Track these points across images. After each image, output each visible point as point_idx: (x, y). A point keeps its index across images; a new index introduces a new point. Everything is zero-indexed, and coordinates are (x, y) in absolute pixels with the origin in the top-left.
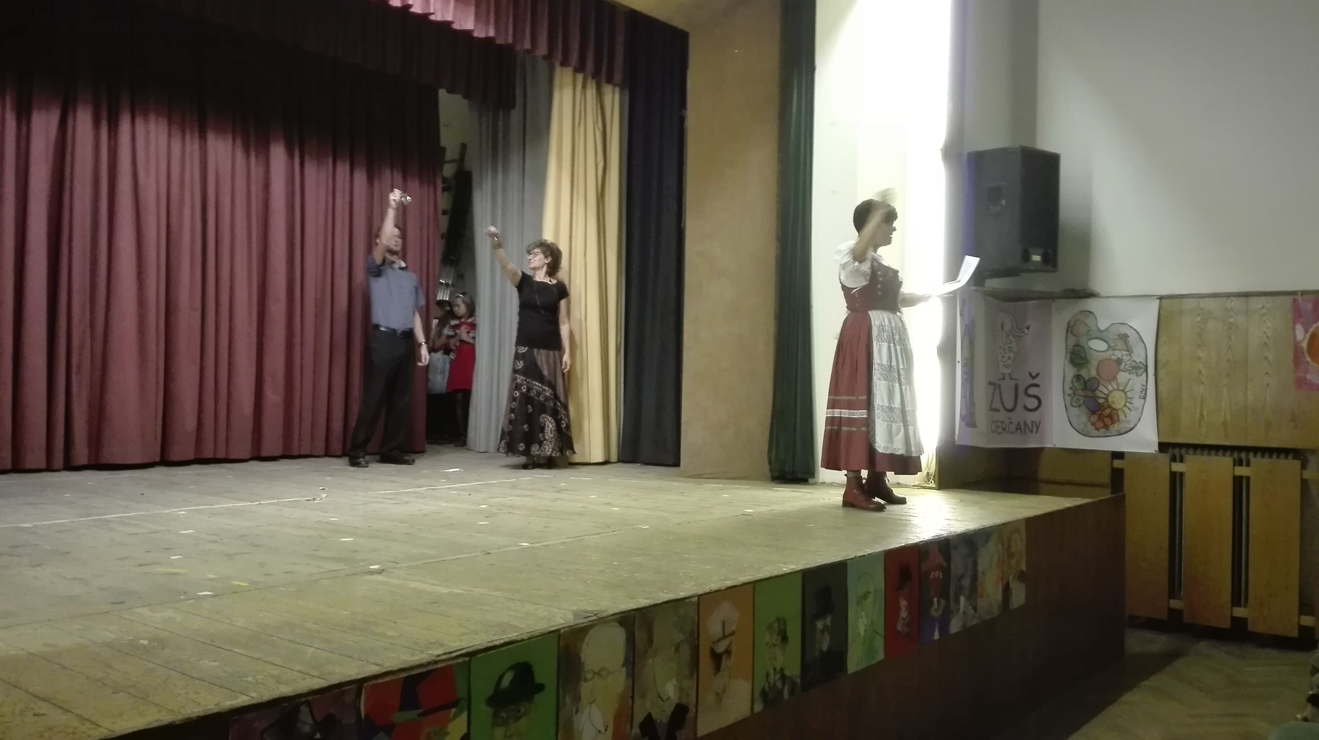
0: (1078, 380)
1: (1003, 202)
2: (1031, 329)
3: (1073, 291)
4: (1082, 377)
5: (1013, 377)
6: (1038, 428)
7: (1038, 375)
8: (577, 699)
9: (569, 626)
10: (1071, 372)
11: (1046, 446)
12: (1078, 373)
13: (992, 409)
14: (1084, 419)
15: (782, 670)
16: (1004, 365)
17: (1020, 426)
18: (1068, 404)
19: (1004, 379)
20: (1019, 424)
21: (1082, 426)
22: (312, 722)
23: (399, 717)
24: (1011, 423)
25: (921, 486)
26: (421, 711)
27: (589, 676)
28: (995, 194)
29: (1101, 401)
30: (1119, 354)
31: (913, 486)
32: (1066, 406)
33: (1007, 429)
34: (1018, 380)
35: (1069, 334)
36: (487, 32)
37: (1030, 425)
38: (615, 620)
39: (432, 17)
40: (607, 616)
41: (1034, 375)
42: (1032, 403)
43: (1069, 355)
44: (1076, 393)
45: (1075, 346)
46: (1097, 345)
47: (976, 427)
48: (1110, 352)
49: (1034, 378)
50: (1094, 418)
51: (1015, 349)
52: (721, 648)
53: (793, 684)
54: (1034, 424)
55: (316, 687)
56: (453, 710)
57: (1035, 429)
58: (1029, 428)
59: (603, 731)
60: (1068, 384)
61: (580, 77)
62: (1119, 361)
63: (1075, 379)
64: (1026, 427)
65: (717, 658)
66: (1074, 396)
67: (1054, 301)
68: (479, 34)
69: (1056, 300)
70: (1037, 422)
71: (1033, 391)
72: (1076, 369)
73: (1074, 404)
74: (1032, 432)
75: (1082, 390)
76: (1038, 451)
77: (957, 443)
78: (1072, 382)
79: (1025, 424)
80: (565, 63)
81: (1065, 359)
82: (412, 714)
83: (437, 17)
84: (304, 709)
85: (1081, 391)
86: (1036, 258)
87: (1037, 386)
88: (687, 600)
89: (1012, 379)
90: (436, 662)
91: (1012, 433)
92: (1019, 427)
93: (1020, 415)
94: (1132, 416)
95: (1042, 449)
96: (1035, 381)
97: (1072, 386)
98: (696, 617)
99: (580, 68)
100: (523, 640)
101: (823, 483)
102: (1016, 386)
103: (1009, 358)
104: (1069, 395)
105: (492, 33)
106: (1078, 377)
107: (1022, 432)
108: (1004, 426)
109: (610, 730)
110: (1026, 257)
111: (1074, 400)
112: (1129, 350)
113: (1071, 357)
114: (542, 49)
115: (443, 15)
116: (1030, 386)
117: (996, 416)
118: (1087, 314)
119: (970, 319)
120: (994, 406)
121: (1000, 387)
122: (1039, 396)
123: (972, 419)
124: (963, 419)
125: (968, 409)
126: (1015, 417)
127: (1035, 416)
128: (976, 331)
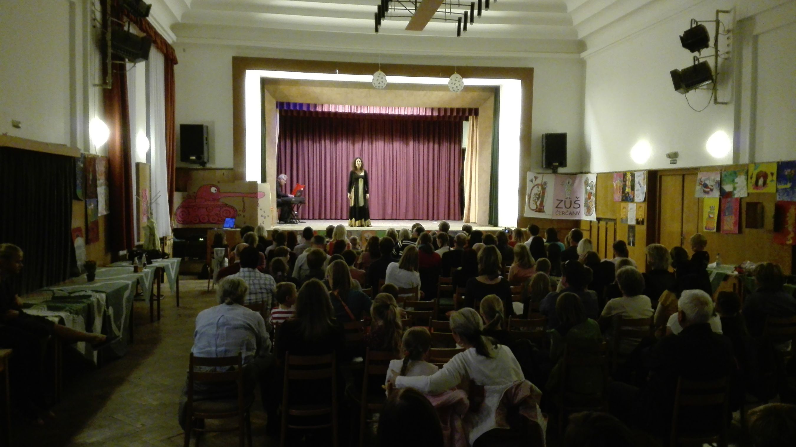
5: (570, 198)
6: (579, 214)
11: (581, 219)
13: (557, 207)
14: (586, 211)
16: (568, 194)
19: (567, 199)
20: (571, 212)
21: (586, 213)
24: (567, 212)
29: (588, 205)
30: (592, 191)
32: (584, 206)
33: (565, 214)
34: (572, 199)
35: (585, 184)
37: (575, 213)
42: (578, 206)
46: (589, 188)
47: (544, 212)
48: (590, 190)
49: (578, 198)
50: (588, 210)
51: (571, 189)
54: (577, 212)
60: (585, 200)
62: (591, 193)
69: (584, 174)
70: (579, 212)
79: (573, 212)
85: (586, 202)
86: (556, 164)
87: (579, 201)
91: (568, 215)
93: (571, 210)
94: (593, 211)
96: (578, 199)
102: (571, 201)
104: (584, 203)
107: (572, 215)
108: (563, 212)
113: (585, 192)
116: (576, 201)
117: (559, 210)
118: (587, 178)
119: (543, 182)
120: (558, 207)
121: (565, 202)
122: (579, 203)
123: (540, 210)
124: (533, 210)
125: (537, 208)
126: (570, 210)
127: (578, 210)
128: (548, 185)
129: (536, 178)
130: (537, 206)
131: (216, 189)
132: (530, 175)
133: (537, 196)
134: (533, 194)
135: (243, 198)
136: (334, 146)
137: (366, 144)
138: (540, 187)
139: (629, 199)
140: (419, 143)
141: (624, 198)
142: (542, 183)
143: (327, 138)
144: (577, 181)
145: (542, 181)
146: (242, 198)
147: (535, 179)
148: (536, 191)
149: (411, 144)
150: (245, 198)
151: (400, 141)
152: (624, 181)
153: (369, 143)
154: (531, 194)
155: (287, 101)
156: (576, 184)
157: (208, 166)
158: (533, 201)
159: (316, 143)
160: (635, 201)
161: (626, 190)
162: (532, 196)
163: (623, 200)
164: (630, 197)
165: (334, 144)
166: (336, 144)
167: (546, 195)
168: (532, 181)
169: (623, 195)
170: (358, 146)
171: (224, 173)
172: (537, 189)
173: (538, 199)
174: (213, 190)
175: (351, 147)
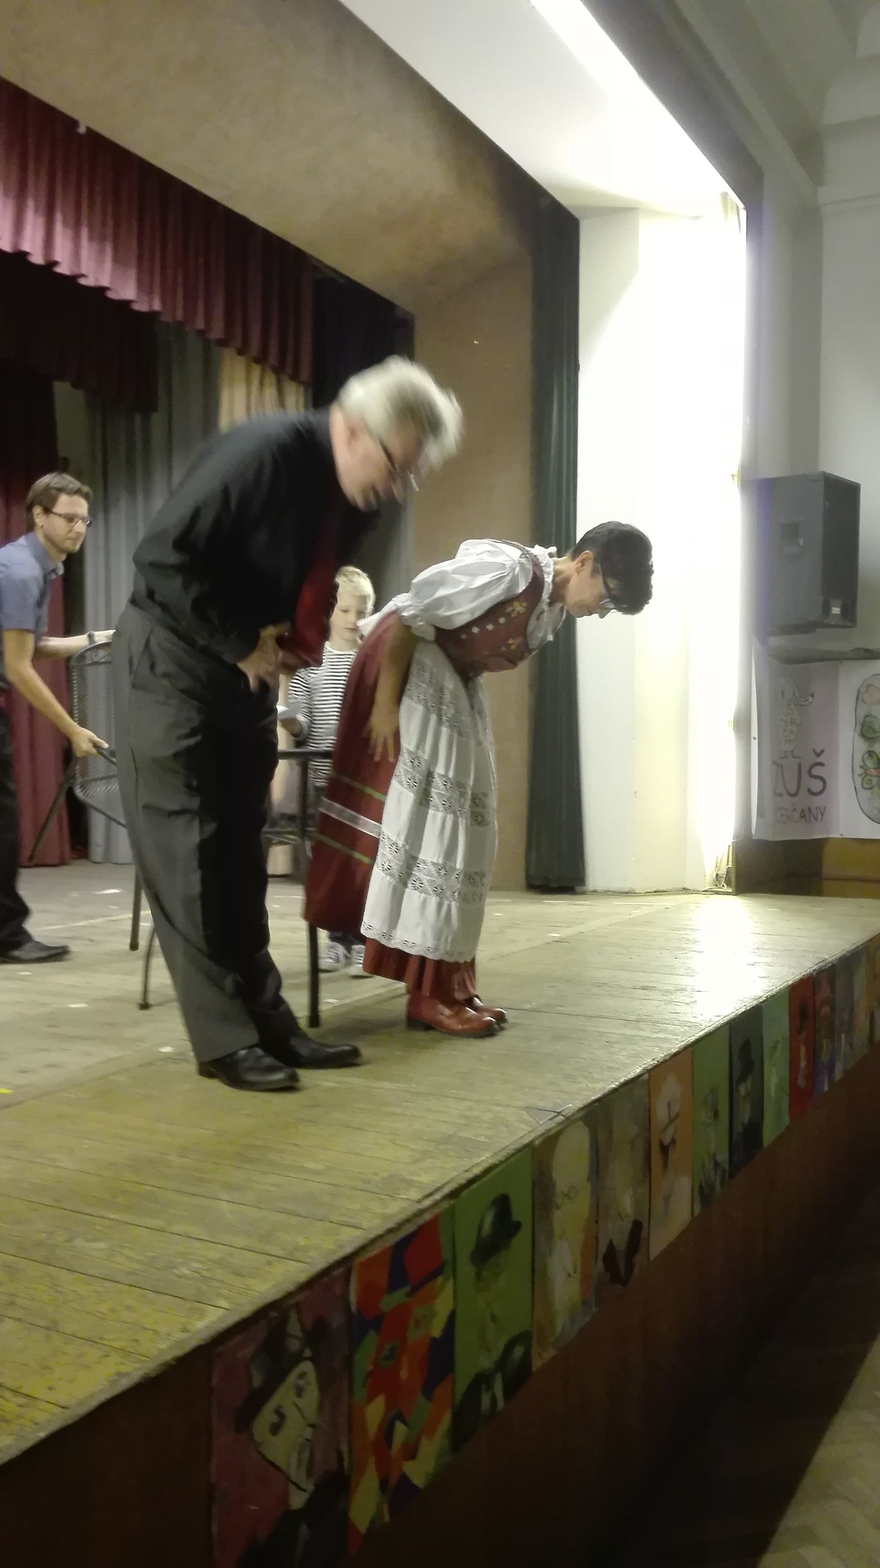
0: (870, 757)
1: (801, 541)
2: (815, 695)
3: (867, 651)
4: (876, 754)
5: (797, 754)
6: (822, 815)
7: (823, 751)
8: (550, 1235)
9: (541, 1135)
10: (862, 746)
11: (831, 836)
12: (871, 750)
13: (775, 794)
14: (877, 803)
15: (714, 1156)
16: (786, 740)
17: (805, 814)
18: (859, 787)
19: (786, 757)
21: (876, 812)
22: (300, 1334)
23: (389, 1302)
24: (795, 809)
25: (712, 891)
26: (408, 1289)
27: (559, 1201)
28: (791, 532)
31: (704, 891)
32: (855, 787)
33: (791, 818)
34: (799, 758)
35: (860, 702)
36: (151, 305)
37: (814, 812)
38: (581, 1119)
39: (83, 281)
40: (573, 1114)
42: (817, 786)
43: (859, 727)
44: (868, 772)
45: (866, 716)
49: (818, 755)
51: (798, 721)
52: (667, 1140)
53: (724, 1170)
54: (819, 810)
55: (303, 1278)
56: (440, 1280)
57: (820, 816)
58: (814, 816)
59: (572, 1274)
60: (858, 762)
61: (256, 370)
63: (867, 755)
64: (811, 816)
65: (665, 1150)
66: (865, 777)
67: (842, 663)
68: (141, 307)
69: (844, 662)
70: (822, 808)
71: (816, 771)
72: (866, 743)
73: (866, 786)
75: (875, 769)
76: (821, 843)
77: (754, 838)
78: (863, 760)
79: (810, 809)
80: (241, 352)
81: (855, 731)
82: (399, 1297)
83: (88, 282)
84: (293, 1317)
85: (873, 770)
86: (836, 610)
87: (821, 764)
88: (640, 1079)
89: (794, 757)
90: (420, 1213)
91: (796, 822)
92: (803, 815)
93: (804, 801)
95: (827, 840)
96: (820, 760)
97: (862, 764)
98: (647, 1101)
99: (261, 360)
100: (501, 1163)
101: (595, 892)
102: (800, 765)
103: (792, 732)
104: (860, 775)
105: (157, 306)
106: (871, 753)
107: (806, 821)
108: (788, 814)
109: (579, 1270)
110: (826, 610)
111: (866, 779)
113: (861, 731)
114: (217, 332)
115: (96, 279)
116: (815, 765)
121: (782, 767)
122: (824, 776)
126: (799, 803)
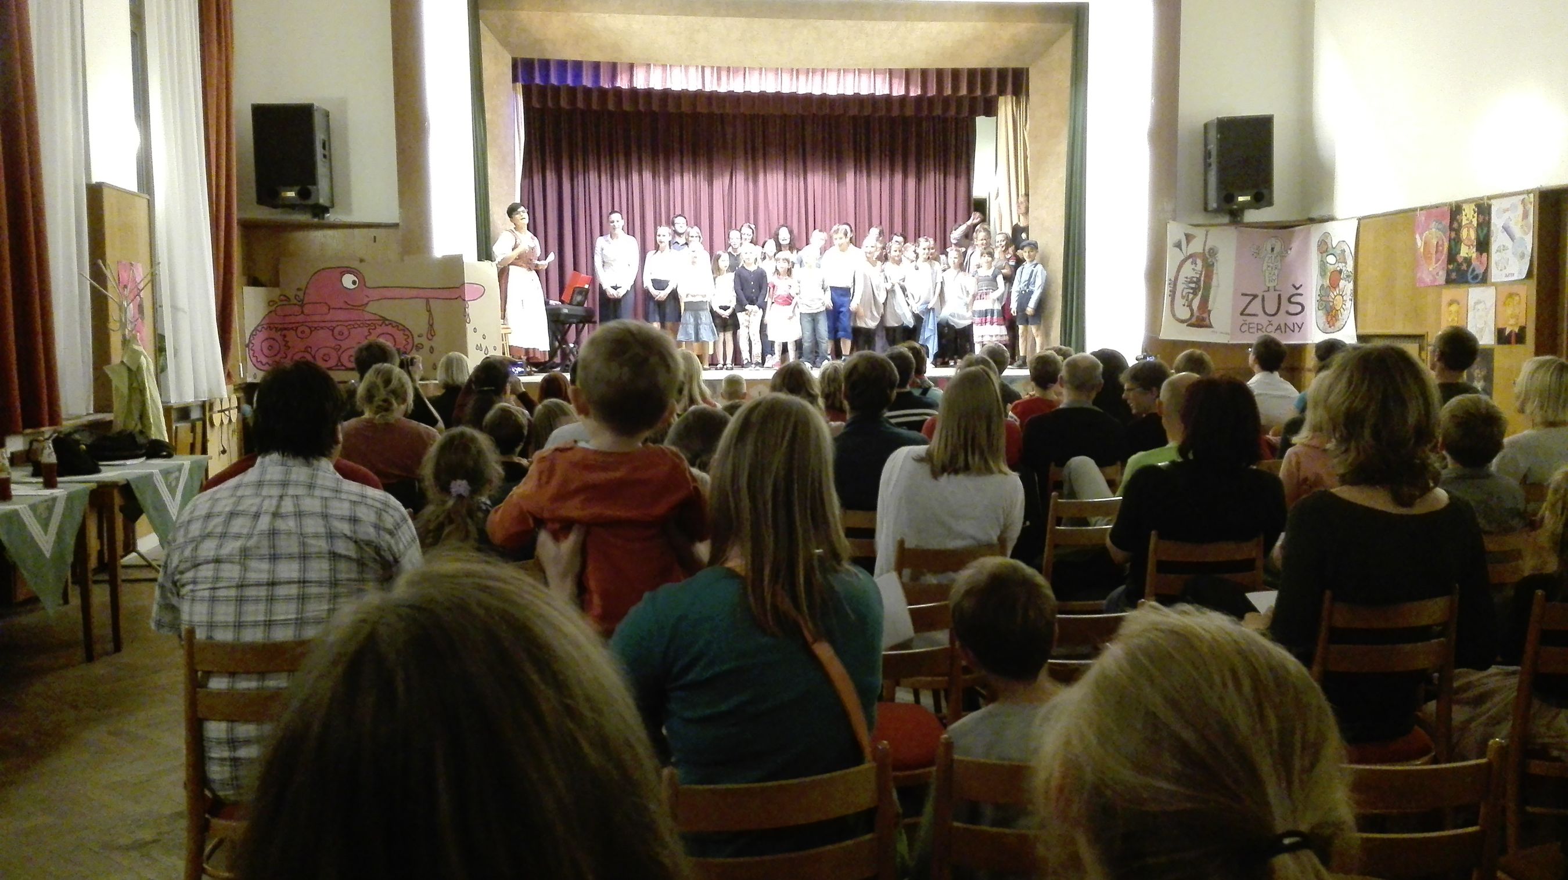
2: (1293, 250)
5: (1277, 288)
6: (1300, 328)
7: (1301, 286)
10: (1319, 280)
12: (1322, 283)
13: (1242, 314)
14: (1324, 319)
16: (1270, 280)
18: (1317, 308)
19: (1268, 291)
20: (1279, 325)
21: (1322, 323)
24: (1270, 325)
29: (1331, 304)
30: (1341, 265)
33: (1264, 330)
34: (1281, 291)
35: (1319, 251)
41: (1297, 286)
43: (1319, 269)
44: (1321, 299)
45: (1321, 261)
46: (1331, 259)
47: (1210, 326)
48: (1336, 265)
49: (1297, 289)
50: (1330, 317)
51: (1279, 267)
54: (1296, 325)
58: (1292, 328)
60: (1318, 292)
62: (1341, 271)
63: (1321, 287)
64: (1287, 328)
66: (1320, 302)
70: (1300, 324)
71: (1295, 299)
72: (1322, 280)
73: (1320, 308)
74: (1293, 331)
76: (1300, 347)
77: (1160, 338)
79: (1286, 325)
81: (1317, 272)
85: (1323, 297)
87: (1301, 295)
89: (1274, 290)
92: (1279, 328)
94: (1345, 316)
96: (1299, 291)
102: (1279, 296)
103: (1274, 274)
104: (1317, 301)
106: (1322, 285)
108: (1260, 327)
110: (1229, 199)
111: (1320, 304)
112: (1346, 263)
113: (1319, 271)
116: (1293, 295)
117: (1250, 319)
118: (1327, 234)
119: (1207, 248)
120: (1247, 312)
121: (1263, 297)
122: (1301, 301)
123: (1201, 322)
124: (1182, 321)
125: (1192, 315)
126: (1276, 321)
127: (1297, 319)
128: (1219, 256)
129: (1189, 237)
130: (1192, 310)
131: (356, 279)
132: (1175, 231)
133: (1193, 285)
134: (1181, 279)
135: (428, 303)
136: (662, 186)
137: (740, 178)
138: (1199, 262)
139: (1470, 277)
140: (869, 175)
141: (1454, 275)
142: (1204, 250)
143: (644, 167)
144: (1295, 245)
145: (1205, 245)
146: (425, 301)
147: (1188, 242)
148: (1189, 271)
149: (850, 177)
150: (431, 301)
151: (824, 170)
152: (1451, 229)
153: (747, 179)
154: (1176, 279)
155: (542, 57)
156: (1292, 253)
157: (331, 217)
158: (1183, 297)
159: (619, 179)
160: (1493, 281)
161: (1459, 253)
162: (1180, 286)
163: (1449, 281)
164: (1473, 270)
165: (662, 179)
166: (667, 181)
167: (1214, 283)
168: (1178, 245)
169: (1451, 267)
170: (721, 184)
171: (375, 237)
172: (1193, 266)
173: (1195, 294)
174: (348, 281)
175: (704, 186)
